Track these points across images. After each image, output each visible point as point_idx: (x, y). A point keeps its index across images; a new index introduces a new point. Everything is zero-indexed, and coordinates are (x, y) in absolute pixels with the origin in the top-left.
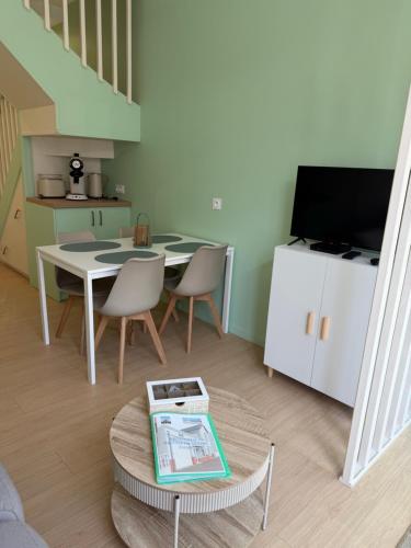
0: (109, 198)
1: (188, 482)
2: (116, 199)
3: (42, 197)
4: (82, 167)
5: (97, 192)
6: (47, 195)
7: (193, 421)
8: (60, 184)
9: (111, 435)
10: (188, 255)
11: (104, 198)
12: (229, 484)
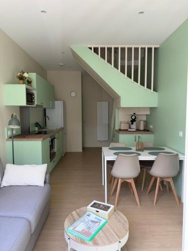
0: (146, 130)
1: (75, 236)
2: (148, 131)
3: (120, 130)
4: (135, 118)
5: (142, 128)
6: (122, 129)
7: (99, 219)
8: (128, 125)
9: (72, 213)
10: (156, 157)
11: (144, 130)
12: (86, 244)
